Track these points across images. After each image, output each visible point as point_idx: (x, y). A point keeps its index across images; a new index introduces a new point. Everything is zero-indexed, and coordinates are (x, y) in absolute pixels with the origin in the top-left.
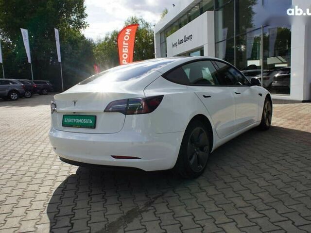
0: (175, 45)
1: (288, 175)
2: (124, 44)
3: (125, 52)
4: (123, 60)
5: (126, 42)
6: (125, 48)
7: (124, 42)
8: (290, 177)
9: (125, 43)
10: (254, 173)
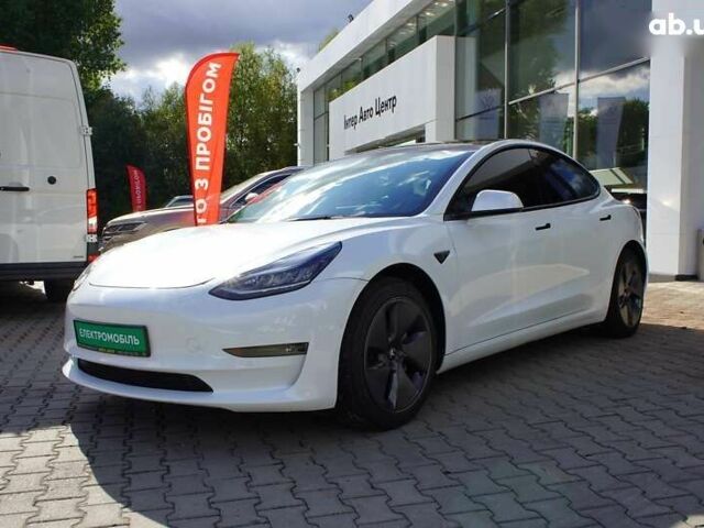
0: (350, 122)
1: (624, 456)
2: (202, 100)
3: (205, 122)
4: (199, 146)
5: (208, 96)
6: (204, 112)
7: (202, 96)
8: (631, 462)
9: (205, 98)
10: (531, 447)
